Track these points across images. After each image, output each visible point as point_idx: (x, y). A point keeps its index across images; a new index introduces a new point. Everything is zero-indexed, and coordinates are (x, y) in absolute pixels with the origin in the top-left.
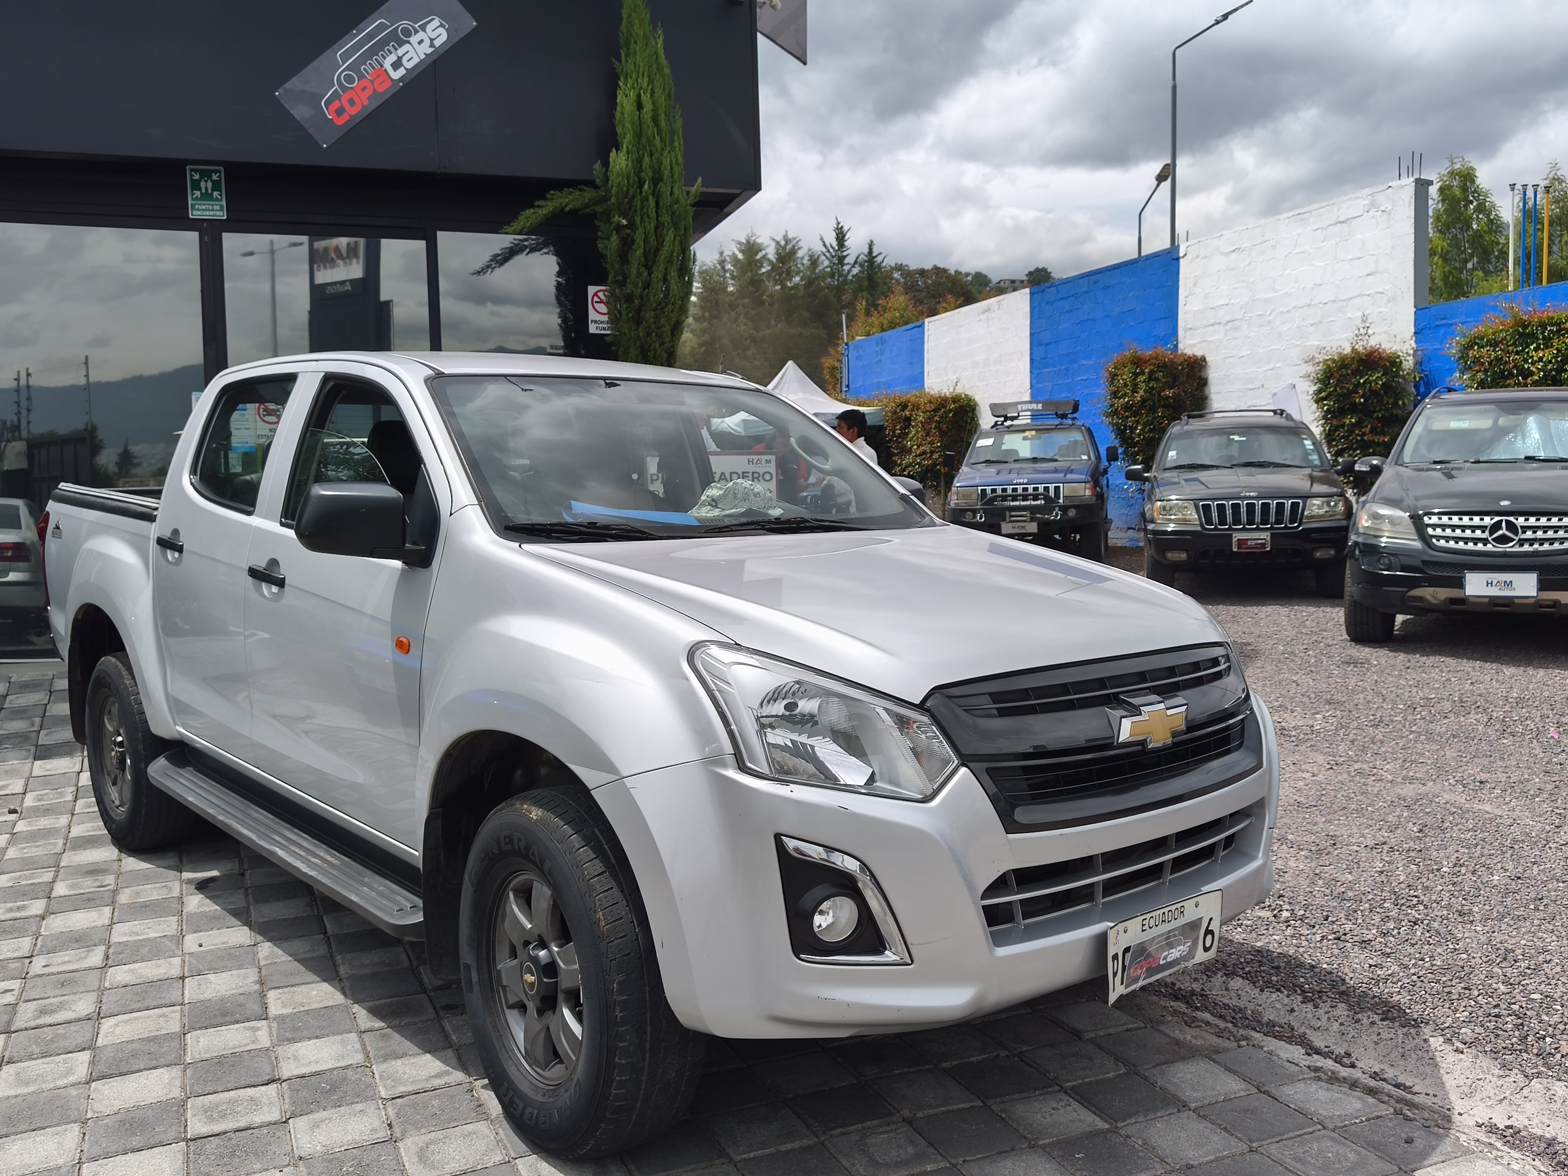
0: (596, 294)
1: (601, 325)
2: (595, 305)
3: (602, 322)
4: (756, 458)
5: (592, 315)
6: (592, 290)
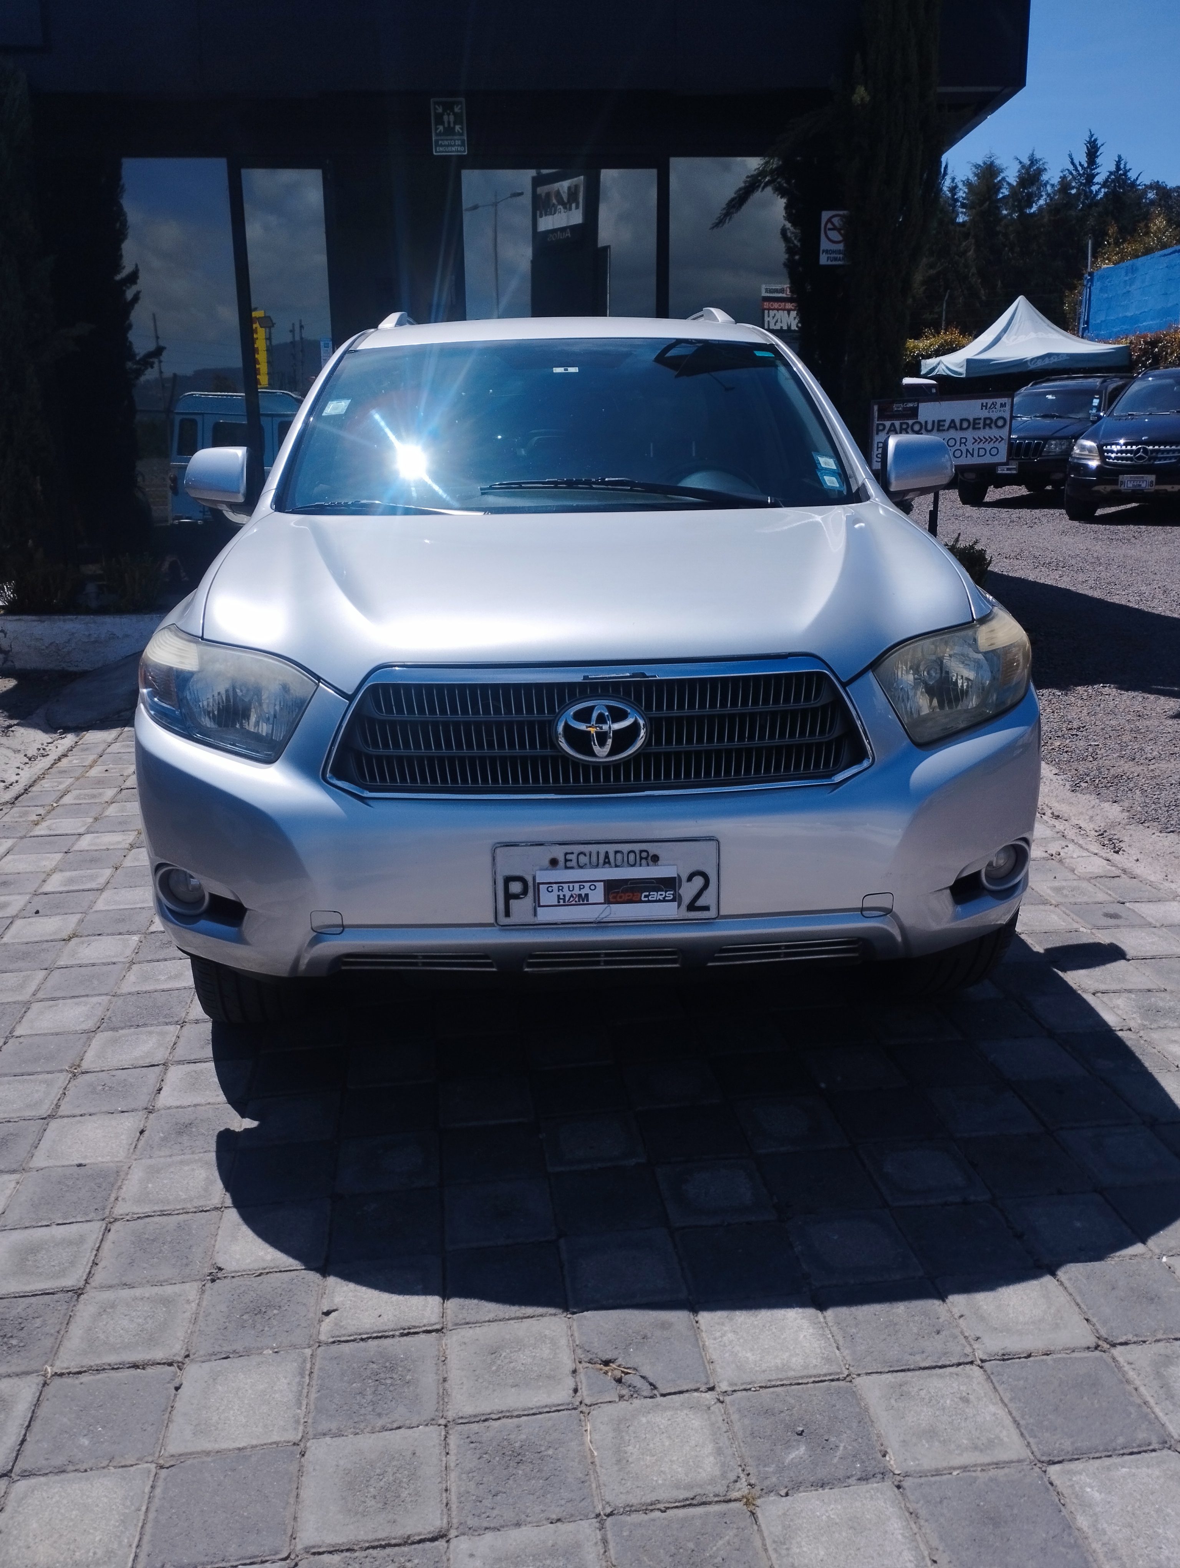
0: (829, 220)
1: (832, 255)
2: (829, 232)
3: (834, 252)
5: (825, 245)
6: (825, 216)
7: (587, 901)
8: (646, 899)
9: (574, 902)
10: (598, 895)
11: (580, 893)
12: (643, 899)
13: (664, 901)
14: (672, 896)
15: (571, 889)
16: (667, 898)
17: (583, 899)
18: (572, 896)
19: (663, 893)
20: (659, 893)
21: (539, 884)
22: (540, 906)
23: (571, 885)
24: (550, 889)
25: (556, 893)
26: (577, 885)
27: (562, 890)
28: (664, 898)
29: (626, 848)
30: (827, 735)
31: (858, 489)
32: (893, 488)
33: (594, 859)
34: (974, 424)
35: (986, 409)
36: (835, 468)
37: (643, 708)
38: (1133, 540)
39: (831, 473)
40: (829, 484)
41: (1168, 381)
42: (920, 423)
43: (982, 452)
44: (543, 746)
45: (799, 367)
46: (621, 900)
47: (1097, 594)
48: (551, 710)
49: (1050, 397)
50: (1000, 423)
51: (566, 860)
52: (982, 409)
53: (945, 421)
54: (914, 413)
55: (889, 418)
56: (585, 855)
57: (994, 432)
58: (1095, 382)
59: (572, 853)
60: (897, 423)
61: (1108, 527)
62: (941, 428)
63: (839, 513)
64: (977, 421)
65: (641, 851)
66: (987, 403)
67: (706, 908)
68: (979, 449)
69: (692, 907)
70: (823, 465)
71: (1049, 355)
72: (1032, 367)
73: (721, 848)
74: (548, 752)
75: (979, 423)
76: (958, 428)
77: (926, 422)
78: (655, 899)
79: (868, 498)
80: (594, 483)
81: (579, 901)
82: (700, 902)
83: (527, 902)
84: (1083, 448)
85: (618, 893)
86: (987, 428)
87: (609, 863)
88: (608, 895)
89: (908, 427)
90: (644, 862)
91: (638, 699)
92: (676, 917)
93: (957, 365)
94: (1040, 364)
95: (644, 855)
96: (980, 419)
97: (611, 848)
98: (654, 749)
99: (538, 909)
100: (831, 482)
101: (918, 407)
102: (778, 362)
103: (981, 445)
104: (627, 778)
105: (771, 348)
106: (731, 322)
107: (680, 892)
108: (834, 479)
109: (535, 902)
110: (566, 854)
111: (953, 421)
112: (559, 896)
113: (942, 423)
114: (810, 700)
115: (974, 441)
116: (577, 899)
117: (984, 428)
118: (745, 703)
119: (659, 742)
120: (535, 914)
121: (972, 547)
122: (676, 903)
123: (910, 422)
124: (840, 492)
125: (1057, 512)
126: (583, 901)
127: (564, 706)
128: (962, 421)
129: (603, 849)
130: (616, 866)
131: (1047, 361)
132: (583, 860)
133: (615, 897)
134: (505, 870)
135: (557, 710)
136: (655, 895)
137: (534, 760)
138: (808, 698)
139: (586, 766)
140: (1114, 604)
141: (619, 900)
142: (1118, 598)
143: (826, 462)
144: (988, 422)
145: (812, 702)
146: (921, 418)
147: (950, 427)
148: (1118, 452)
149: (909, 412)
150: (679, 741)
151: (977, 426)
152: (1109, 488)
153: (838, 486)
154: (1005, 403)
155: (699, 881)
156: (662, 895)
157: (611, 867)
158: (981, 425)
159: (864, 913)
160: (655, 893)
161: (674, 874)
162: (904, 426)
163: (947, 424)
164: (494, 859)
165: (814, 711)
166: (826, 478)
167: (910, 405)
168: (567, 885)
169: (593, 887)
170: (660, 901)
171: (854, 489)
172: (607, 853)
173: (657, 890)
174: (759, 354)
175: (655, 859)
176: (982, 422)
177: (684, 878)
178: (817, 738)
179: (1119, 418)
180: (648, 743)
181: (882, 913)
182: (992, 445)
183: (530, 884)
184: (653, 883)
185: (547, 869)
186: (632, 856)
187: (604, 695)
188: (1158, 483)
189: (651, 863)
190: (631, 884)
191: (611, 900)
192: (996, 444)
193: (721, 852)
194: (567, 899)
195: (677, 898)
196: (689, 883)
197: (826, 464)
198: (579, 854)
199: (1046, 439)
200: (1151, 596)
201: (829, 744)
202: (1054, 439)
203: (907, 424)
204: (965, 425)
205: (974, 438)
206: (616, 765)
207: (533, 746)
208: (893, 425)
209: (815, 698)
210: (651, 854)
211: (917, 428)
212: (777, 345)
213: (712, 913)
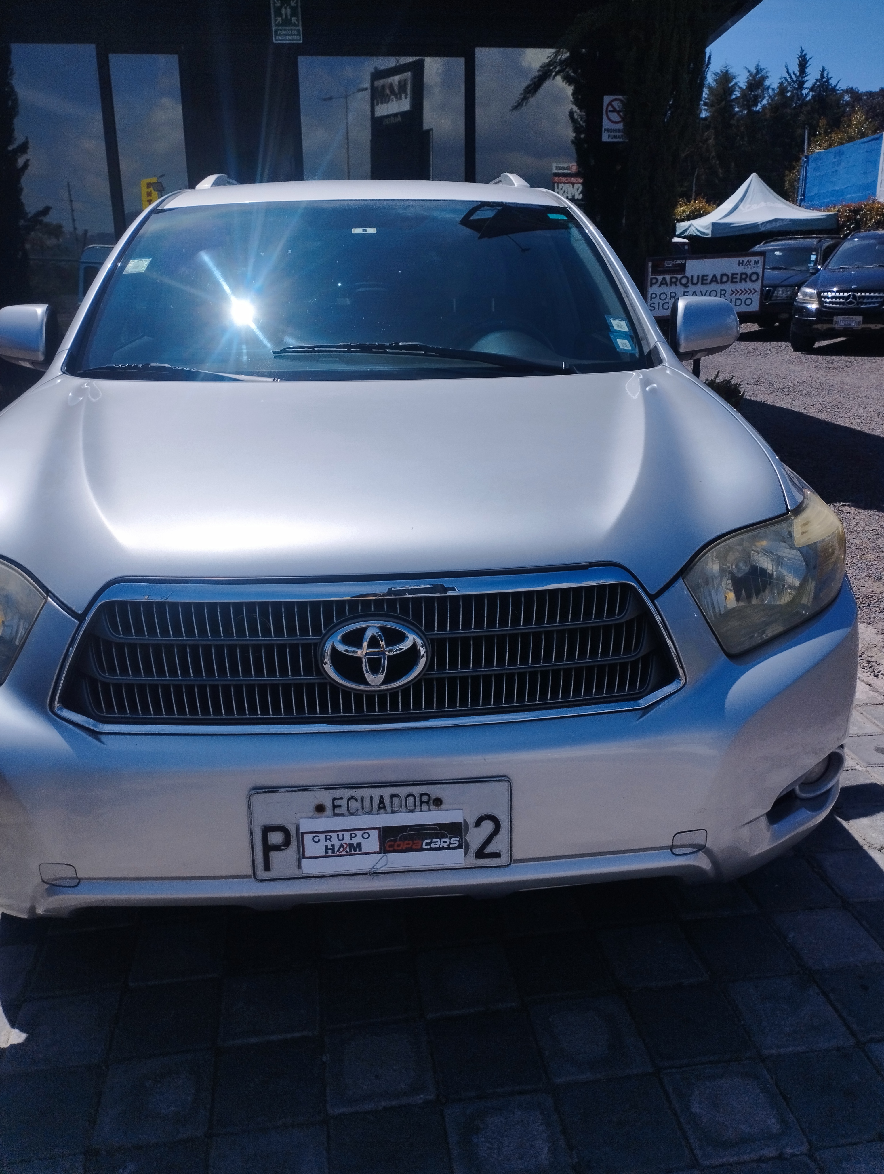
0: (610, 104)
1: (613, 134)
2: (610, 114)
3: (614, 131)
4: (745, 259)
5: (606, 124)
6: (607, 99)
7: (360, 850)
8: (428, 847)
9: (344, 853)
10: (372, 843)
11: (351, 842)
12: (424, 847)
13: (449, 848)
14: (457, 843)
15: (341, 838)
16: (451, 846)
17: (355, 849)
18: (342, 846)
19: (448, 840)
20: (443, 840)
21: (303, 833)
22: (304, 858)
23: (341, 834)
24: (316, 839)
25: (323, 843)
26: (347, 835)
27: (330, 840)
28: (449, 845)
29: (403, 791)
30: (633, 654)
31: (650, 352)
32: (682, 350)
33: (367, 803)
34: (732, 278)
35: (742, 265)
36: (627, 330)
37: (423, 628)
38: (846, 368)
39: (623, 335)
40: (621, 347)
41: (873, 241)
42: (686, 277)
43: (738, 302)
44: (308, 672)
45: (591, 228)
46: (400, 848)
47: (824, 417)
48: (317, 630)
49: (777, 253)
50: (754, 277)
51: (334, 807)
52: (739, 266)
53: (708, 275)
54: (682, 269)
55: (660, 273)
56: (356, 800)
57: (749, 285)
58: (813, 242)
59: (342, 798)
60: (668, 277)
61: (824, 357)
62: (704, 282)
63: (634, 378)
64: (735, 276)
65: (422, 795)
66: (743, 261)
67: (497, 855)
68: (736, 299)
69: (480, 854)
70: (616, 328)
71: (776, 220)
72: (762, 229)
73: (514, 788)
74: (314, 678)
75: (736, 278)
76: (719, 282)
77: (692, 277)
78: (438, 846)
79: (660, 361)
80: (388, 347)
81: (350, 851)
82: (490, 849)
83: (291, 852)
84: (805, 294)
85: (395, 841)
86: (743, 282)
87: (384, 807)
88: (384, 843)
89: (676, 281)
90: (425, 807)
91: (417, 616)
92: (462, 865)
93: (705, 227)
94: (768, 227)
95: (425, 798)
96: (737, 274)
97: (386, 792)
98: (436, 672)
99: (304, 862)
100: (624, 344)
101: (685, 263)
102: (571, 225)
103: (738, 296)
104: (406, 706)
105: (564, 211)
106: (527, 186)
107: (468, 838)
108: (626, 342)
109: (299, 853)
110: (334, 799)
111: (715, 276)
112: (326, 846)
113: (705, 278)
114: (614, 615)
115: (732, 292)
116: (348, 849)
117: (741, 282)
118: (540, 619)
119: (442, 665)
120: (300, 866)
121: (728, 382)
122: (462, 850)
123: (679, 276)
124: (632, 355)
125: (784, 344)
126: (355, 851)
127: (331, 629)
128: (722, 276)
129: (377, 793)
130: (393, 812)
131: (774, 225)
132: (353, 804)
133: (391, 846)
134: (262, 819)
135: (323, 632)
136: (438, 843)
137: (299, 687)
138: (611, 612)
139: (359, 695)
140: (839, 426)
141: (396, 848)
142: (843, 421)
143: (619, 325)
144: (744, 276)
145: (616, 617)
146: (689, 272)
147: (712, 281)
148: (832, 298)
149: (678, 268)
150: (465, 664)
151: (735, 280)
152: (825, 326)
153: (630, 349)
154: (758, 261)
155: (488, 827)
156: (446, 842)
157: (387, 813)
158: (738, 280)
159: (674, 850)
160: (438, 840)
161: (460, 820)
162: (674, 280)
163: (709, 278)
164: (249, 807)
165: (618, 627)
166: (619, 341)
167: (679, 262)
168: (336, 834)
169: (366, 836)
170: (443, 848)
171: (646, 351)
172: (382, 797)
173: (441, 836)
174: (552, 216)
175: (438, 802)
176: (738, 276)
177: (471, 822)
178: (622, 656)
179: (833, 271)
180: (429, 666)
181: (694, 850)
182: (747, 296)
183: (293, 833)
184: (436, 829)
185: (311, 818)
186: (411, 800)
187: (377, 614)
188: (864, 322)
189: (433, 807)
190: (410, 831)
191: (388, 849)
192: (751, 296)
193: (514, 793)
194: (336, 849)
195: (463, 846)
196: (478, 829)
197: (618, 326)
198: (349, 800)
199: (775, 287)
200: (869, 419)
201: (634, 664)
202: (782, 286)
203: (676, 278)
204: (725, 279)
205: (732, 290)
206: (394, 693)
207: (296, 671)
208: (664, 279)
209: (620, 613)
210: (433, 797)
211: (684, 281)
212: (570, 208)
213: (504, 860)
